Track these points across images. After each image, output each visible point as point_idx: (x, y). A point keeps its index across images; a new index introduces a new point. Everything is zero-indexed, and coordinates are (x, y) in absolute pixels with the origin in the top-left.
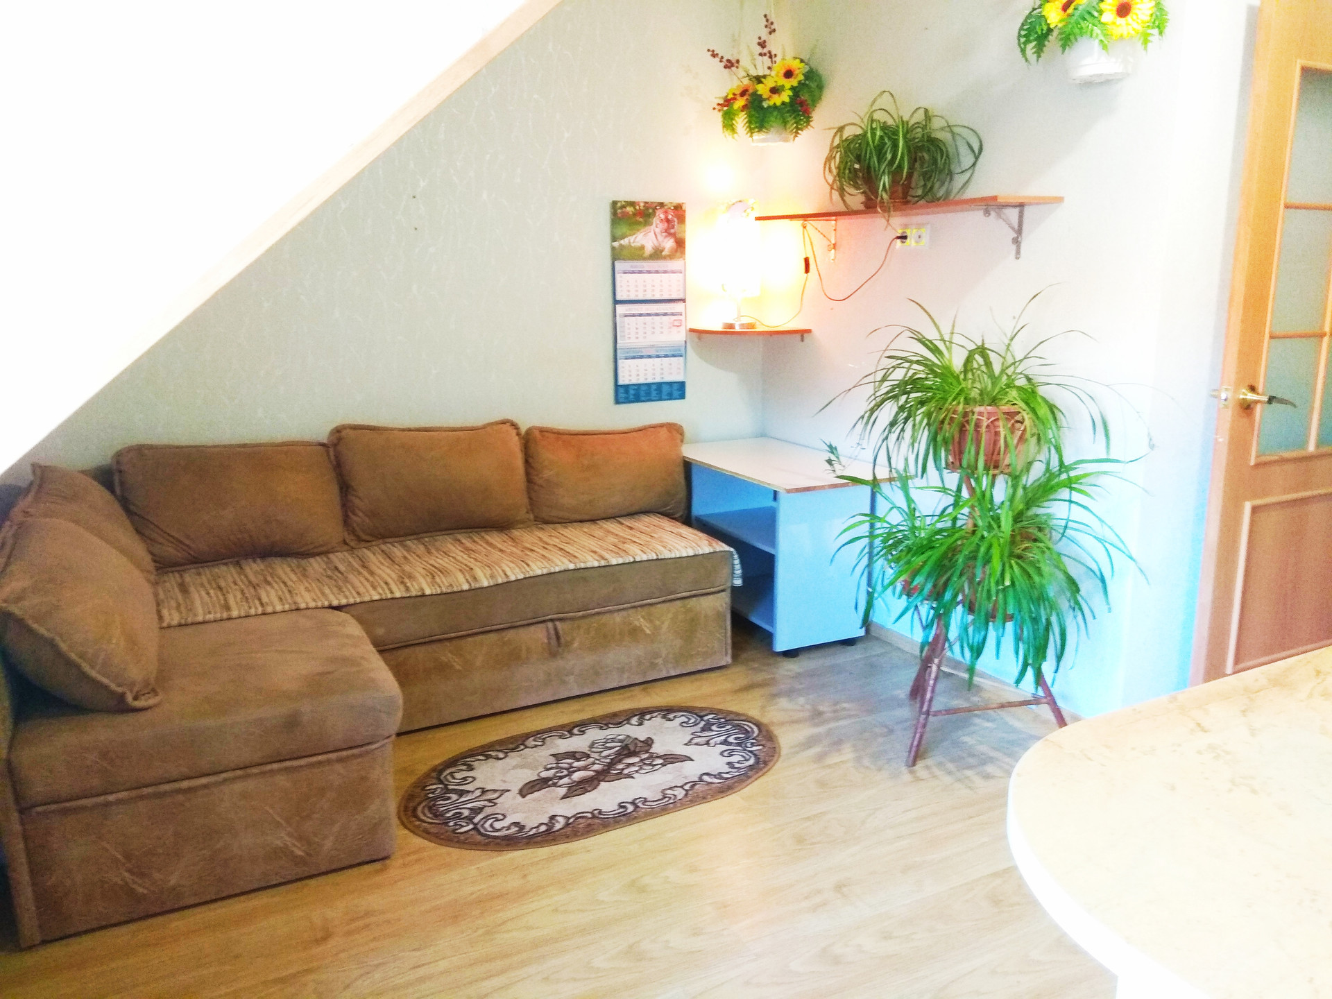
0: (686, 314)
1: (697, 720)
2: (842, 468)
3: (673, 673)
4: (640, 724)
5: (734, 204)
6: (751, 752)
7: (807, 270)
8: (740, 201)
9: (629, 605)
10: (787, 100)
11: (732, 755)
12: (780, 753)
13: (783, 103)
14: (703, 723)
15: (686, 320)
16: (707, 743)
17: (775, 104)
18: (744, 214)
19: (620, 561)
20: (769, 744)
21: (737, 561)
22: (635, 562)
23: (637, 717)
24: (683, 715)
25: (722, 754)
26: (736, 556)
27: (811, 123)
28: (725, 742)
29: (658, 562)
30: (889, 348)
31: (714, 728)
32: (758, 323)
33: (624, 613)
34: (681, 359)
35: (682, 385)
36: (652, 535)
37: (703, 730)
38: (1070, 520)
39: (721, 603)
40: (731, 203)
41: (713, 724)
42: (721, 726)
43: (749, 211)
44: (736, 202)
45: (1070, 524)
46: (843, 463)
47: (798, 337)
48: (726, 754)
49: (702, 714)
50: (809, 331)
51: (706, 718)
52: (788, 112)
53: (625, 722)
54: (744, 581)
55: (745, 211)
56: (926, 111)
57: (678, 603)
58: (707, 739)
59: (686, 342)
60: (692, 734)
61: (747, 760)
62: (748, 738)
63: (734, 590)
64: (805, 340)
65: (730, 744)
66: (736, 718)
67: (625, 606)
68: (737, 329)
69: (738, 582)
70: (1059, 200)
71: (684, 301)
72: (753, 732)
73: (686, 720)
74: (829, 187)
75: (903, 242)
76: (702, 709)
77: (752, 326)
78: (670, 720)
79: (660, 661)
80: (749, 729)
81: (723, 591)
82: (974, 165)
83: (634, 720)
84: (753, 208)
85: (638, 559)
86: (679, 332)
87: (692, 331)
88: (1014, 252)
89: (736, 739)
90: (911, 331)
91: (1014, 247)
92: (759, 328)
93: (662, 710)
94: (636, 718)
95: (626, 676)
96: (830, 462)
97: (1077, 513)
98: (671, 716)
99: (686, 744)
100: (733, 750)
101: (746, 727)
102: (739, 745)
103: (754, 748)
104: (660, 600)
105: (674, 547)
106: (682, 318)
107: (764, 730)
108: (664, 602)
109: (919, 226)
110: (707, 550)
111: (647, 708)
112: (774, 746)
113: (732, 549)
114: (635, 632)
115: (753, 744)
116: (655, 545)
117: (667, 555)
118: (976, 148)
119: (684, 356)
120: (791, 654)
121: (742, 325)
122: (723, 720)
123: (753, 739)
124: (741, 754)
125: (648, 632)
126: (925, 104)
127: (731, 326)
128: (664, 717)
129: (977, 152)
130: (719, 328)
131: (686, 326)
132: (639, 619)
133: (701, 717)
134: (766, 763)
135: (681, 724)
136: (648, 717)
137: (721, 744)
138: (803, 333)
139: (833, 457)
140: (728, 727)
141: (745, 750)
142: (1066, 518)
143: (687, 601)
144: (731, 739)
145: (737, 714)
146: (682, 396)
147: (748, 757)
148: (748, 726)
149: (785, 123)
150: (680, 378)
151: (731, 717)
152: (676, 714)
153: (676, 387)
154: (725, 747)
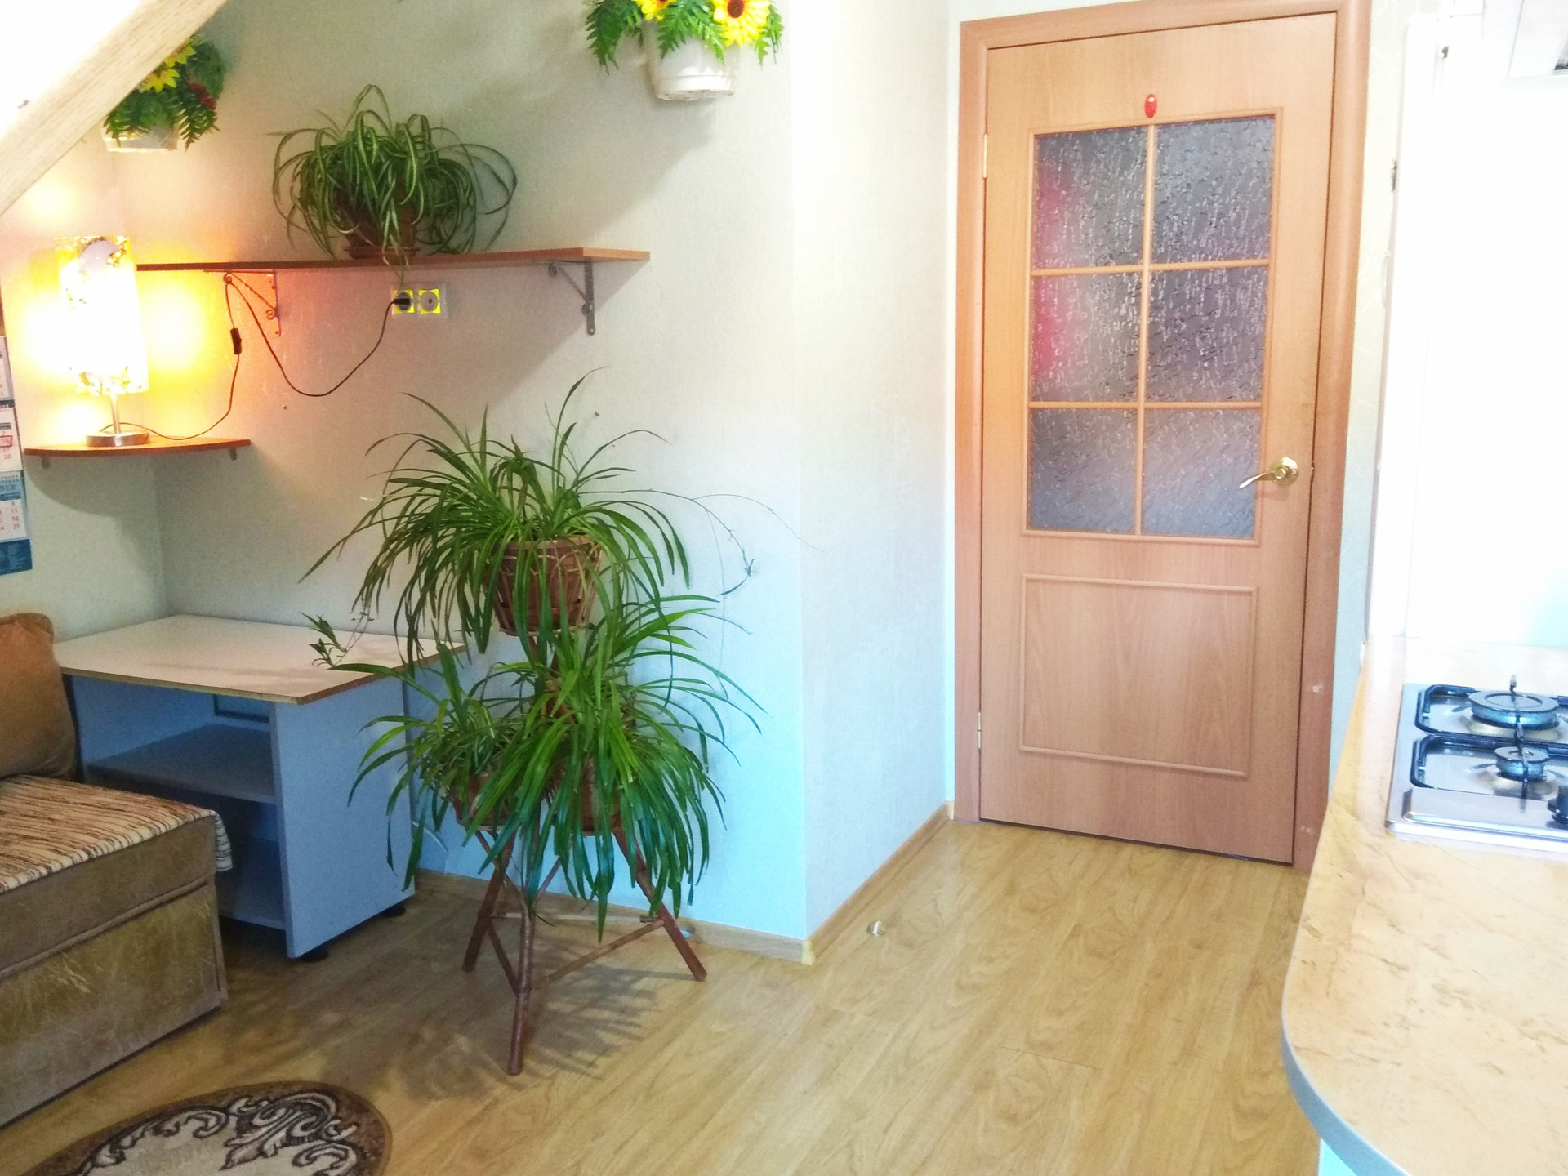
0: (17, 425)
1: (219, 1119)
2: (342, 653)
3: (134, 1048)
4: (120, 1159)
5: (90, 243)
6: (342, 1142)
7: (237, 350)
8: (102, 239)
9: (46, 954)
10: (172, 84)
11: (315, 1159)
12: (388, 1126)
13: (166, 89)
14: (233, 1121)
15: (18, 435)
16: (261, 1153)
17: (153, 88)
18: (111, 260)
19: (23, 879)
20: (365, 1120)
21: (222, 831)
22: (50, 874)
23: (108, 1146)
24: (189, 1118)
25: (295, 1162)
26: (220, 822)
27: (216, 123)
28: (290, 1141)
29: (91, 865)
30: (398, 468)
31: (257, 1121)
32: (151, 434)
33: (38, 971)
34: (18, 502)
35: (23, 547)
36: (52, 817)
37: (240, 1131)
38: (675, 679)
39: (203, 907)
40: (84, 242)
41: (252, 1116)
42: (267, 1114)
43: (118, 254)
44: (95, 240)
45: (675, 684)
46: (343, 646)
47: (226, 452)
48: (303, 1160)
49: (224, 1103)
50: (246, 443)
51: (234, 1109)
52: (175, 102)
53: (89, 1165)
54: (234, 862)
55: (111, 255)
56: (424, 120)
57: (132, 925)
58: (256, 1145)
59: (22, 473)
60: (226, 1145)
61: (343, 1159)
62: (325, 1119)
63: (221, 877)
64: (239, 459)
65: (301, 1140)
66: (286, 1092)
67: (39, 957)
68: (119, 445)
69: (226, 864)
70: (644, 257)
71: (10, 403)
72: (328, 1107)
73: (202, 1124)
74: (284, 223)
75: (403, 309)
76: (219, 1095)
77: (143, 439)
78: (170, 1133)
79: (112, 1033)
80: (318, 1104)
81: (204, 884)
82: (507, 203)
83: (105, 1156)
84: (124, 251)
85: (55, 867)
86: (9, 457)
87: (30, 453)
88: (584, 327)
89: (304, 1128)
90: (428, 440)
91: (584, 319)
92: (156, 443)
93: (147, 1121)
94: (105, 1151)
95: (53, 1079)
96: (320, 647)
97: (682, 668)
98: (170, 1126)
99: (224, 1168)
100: (312, 1150)
101: (309, 1101)
102: (316, 1136)
103: (345, 1134)
104: (99, 929)
105: (112, 831)
106: (12, 432)
107: (342, 1097)
108: (108, 930)
109: (429, 285)
110: (172, 823)
111: (118, 1125)
112: (373, 1118)
113: (213, 813)
114: (60, 998)
115: (338, 1129)
116: (70, 834)
117: (106, 847)
118: (507, 181)
119: (22, 495)
120: (317, 955)
121: (126, 440)
122: (265, 1103)
123: (333, 1119)
124: (328, 1151)
125: (85, 990)
126: (422, 111)
127: (108, 441)
128: (157, 1131)
129: (508, 183)
130: (80, 444)
131: (20, 446)
132: (67, 974)
133: (225, 1110)
134: (377, 1153)
135: (196, 1135)
136: (127, 1141)
137: (284, 1145)
138: (233, 448)
139: (326, 639)
140: (282, 1112)
141: (331, 1142)
142: (669, 677)
143: (144, 920)
144: (298, 1132)
145: (287, 1085)
146: (27, 565)
147: (342, 1153)
148: (314, 1099)
149: (171, 120)
150: (20, 534)
151: (277, 1092)
152: (176, 1120)
153: (12, 550)
154: (293, 1151)
